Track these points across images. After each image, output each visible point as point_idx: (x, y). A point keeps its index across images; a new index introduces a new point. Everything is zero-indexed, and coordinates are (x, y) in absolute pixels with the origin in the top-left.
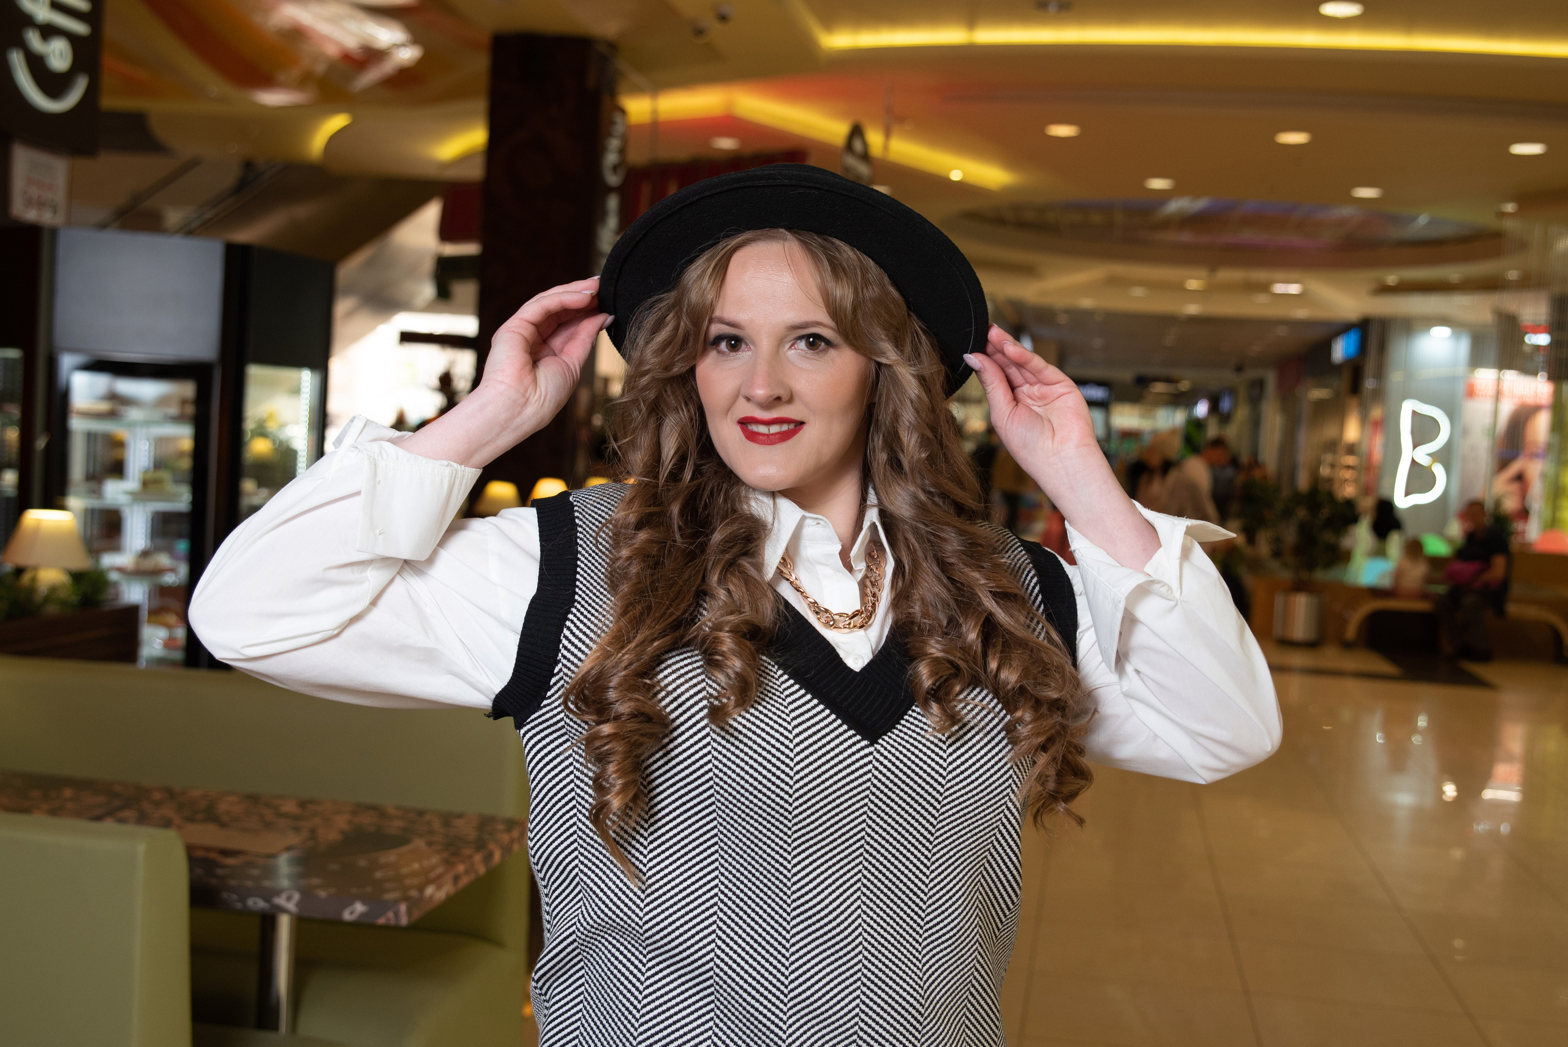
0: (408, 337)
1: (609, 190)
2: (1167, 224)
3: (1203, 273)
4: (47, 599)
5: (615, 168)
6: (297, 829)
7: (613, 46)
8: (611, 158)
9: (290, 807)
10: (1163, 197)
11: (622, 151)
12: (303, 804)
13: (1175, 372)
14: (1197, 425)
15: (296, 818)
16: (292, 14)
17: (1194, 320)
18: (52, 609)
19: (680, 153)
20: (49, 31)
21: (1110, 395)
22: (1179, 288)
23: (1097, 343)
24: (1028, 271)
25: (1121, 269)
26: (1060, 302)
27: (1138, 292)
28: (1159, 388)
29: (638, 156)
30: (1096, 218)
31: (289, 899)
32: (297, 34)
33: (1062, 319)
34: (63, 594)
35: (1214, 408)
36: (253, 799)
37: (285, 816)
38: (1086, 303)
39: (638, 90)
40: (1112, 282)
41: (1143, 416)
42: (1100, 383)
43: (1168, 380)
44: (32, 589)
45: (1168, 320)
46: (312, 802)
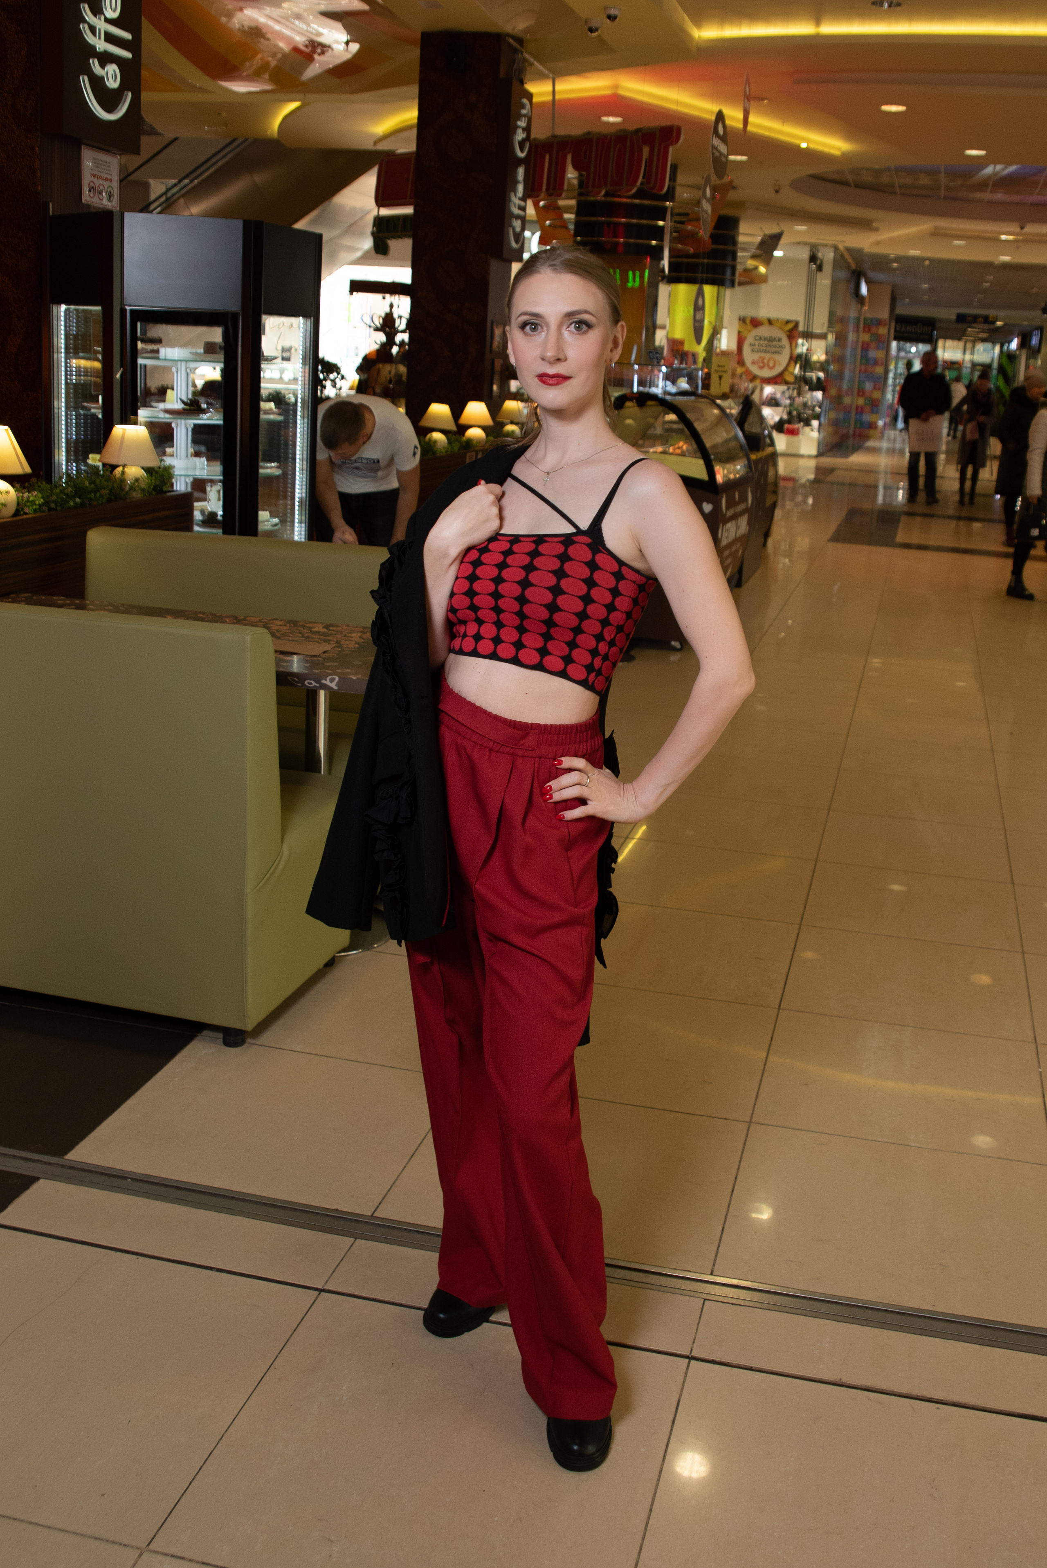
0: (357, 286)
1: (519, 162)
2: (983, 185)
3: (1016, 228)
4: (132, 488)
5: (522, 144)
6: (328, 641)
7: (520, 40)
8: (520, 135)
9: (319, 628)
10: (980, 163)
11: (527, 129)
12: (327, 627)
13: (991, 313)
14: (1011, 357)
15: (324, 634)
16: (252, 15)
17: (1006, 266)
18: (137, 495)
19: (575, 130)
20: (105, 59)
21: (933, 332)
22: (994, 240)
23: (925, 286)
24: (866, 225)
25: (943, 223)
26: (893, 252)
27: (960, 244)
29: (540, 133)
30: (924, 180)
31: (332, 680)
32: (256, 32)
34: (143, 485)
35: (1024, 344)
36: (294, 623)
37: (318, 633)
38: (915, 252)
39: (540, 77)
40: (936, 234)
41: (964, 350)
43: (986, 320)
44: (122, 480)
45: (989, 266)
46: (332, 625)
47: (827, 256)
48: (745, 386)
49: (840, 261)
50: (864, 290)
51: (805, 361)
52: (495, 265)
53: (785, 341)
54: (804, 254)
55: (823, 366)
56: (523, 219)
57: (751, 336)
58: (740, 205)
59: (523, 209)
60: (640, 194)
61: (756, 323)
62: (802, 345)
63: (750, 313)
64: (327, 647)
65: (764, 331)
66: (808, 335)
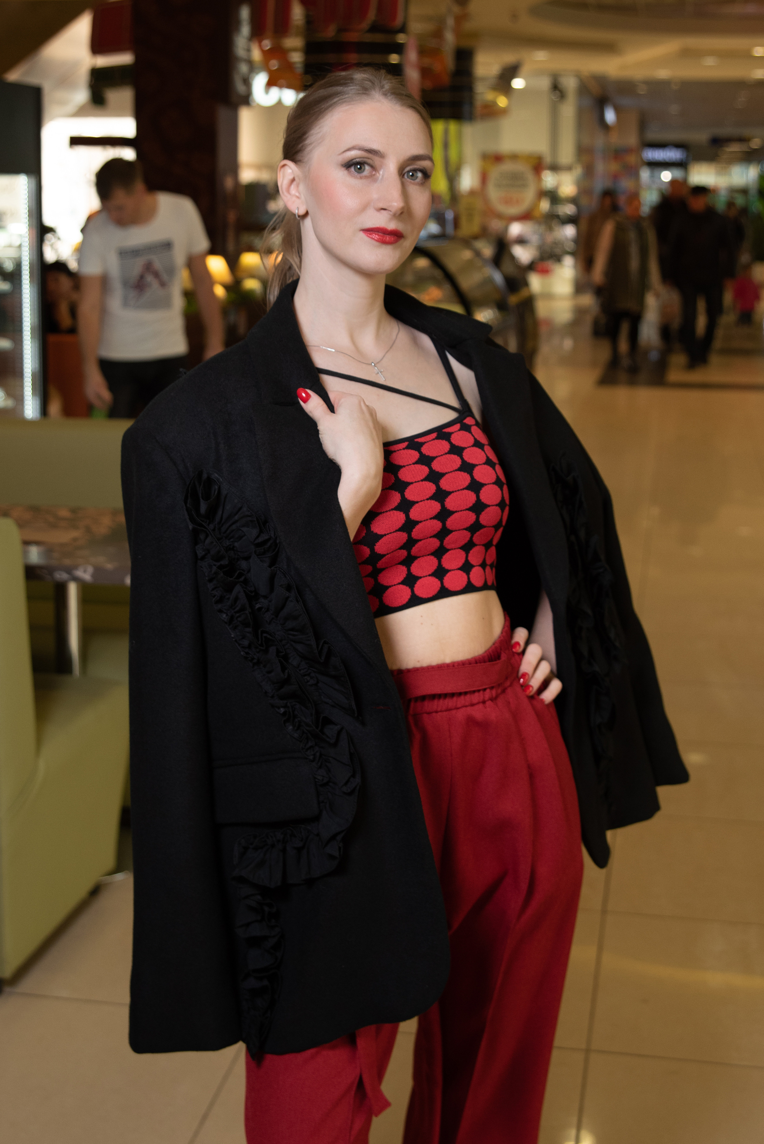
0: (76, 141)
1: (241, 2)
6: (76, 527)
9: (64, 513)
13: (746, 132)
15: (71, 520)
17: (759, 83)
21: (687, 156)
22: (747, 56)
23: (674, 109)
24: (610, 48)
25: (694, 42)
26: (638, 74)
27: (710, 61)
28: (734, 148)
31: (85, 571)
33: (642, 90)
37: (65, 519)
38: (663, 74)
40: (686, 53)
41: (719, 173)
42: (678, 146)
43: (742, 140)
45: (740, 85)
46: (80, 508)
47: (570, 84)
48: (496, 225)
49: (583, 89)
50: (610, 116)
51: (553, 196)
52: (222, 113)
53: (530, 176)
54: (545, 83)
55: (574, 200)
56: (250, 62)
57: (496, 172)
58: (475, 35)
59: (249, 50)
60: (374, 28)
61: (498, 158)
62: (549, 180)
63: (492, 147)
64: (74, 534)
65: (507, 167)
66: (555, 168)
